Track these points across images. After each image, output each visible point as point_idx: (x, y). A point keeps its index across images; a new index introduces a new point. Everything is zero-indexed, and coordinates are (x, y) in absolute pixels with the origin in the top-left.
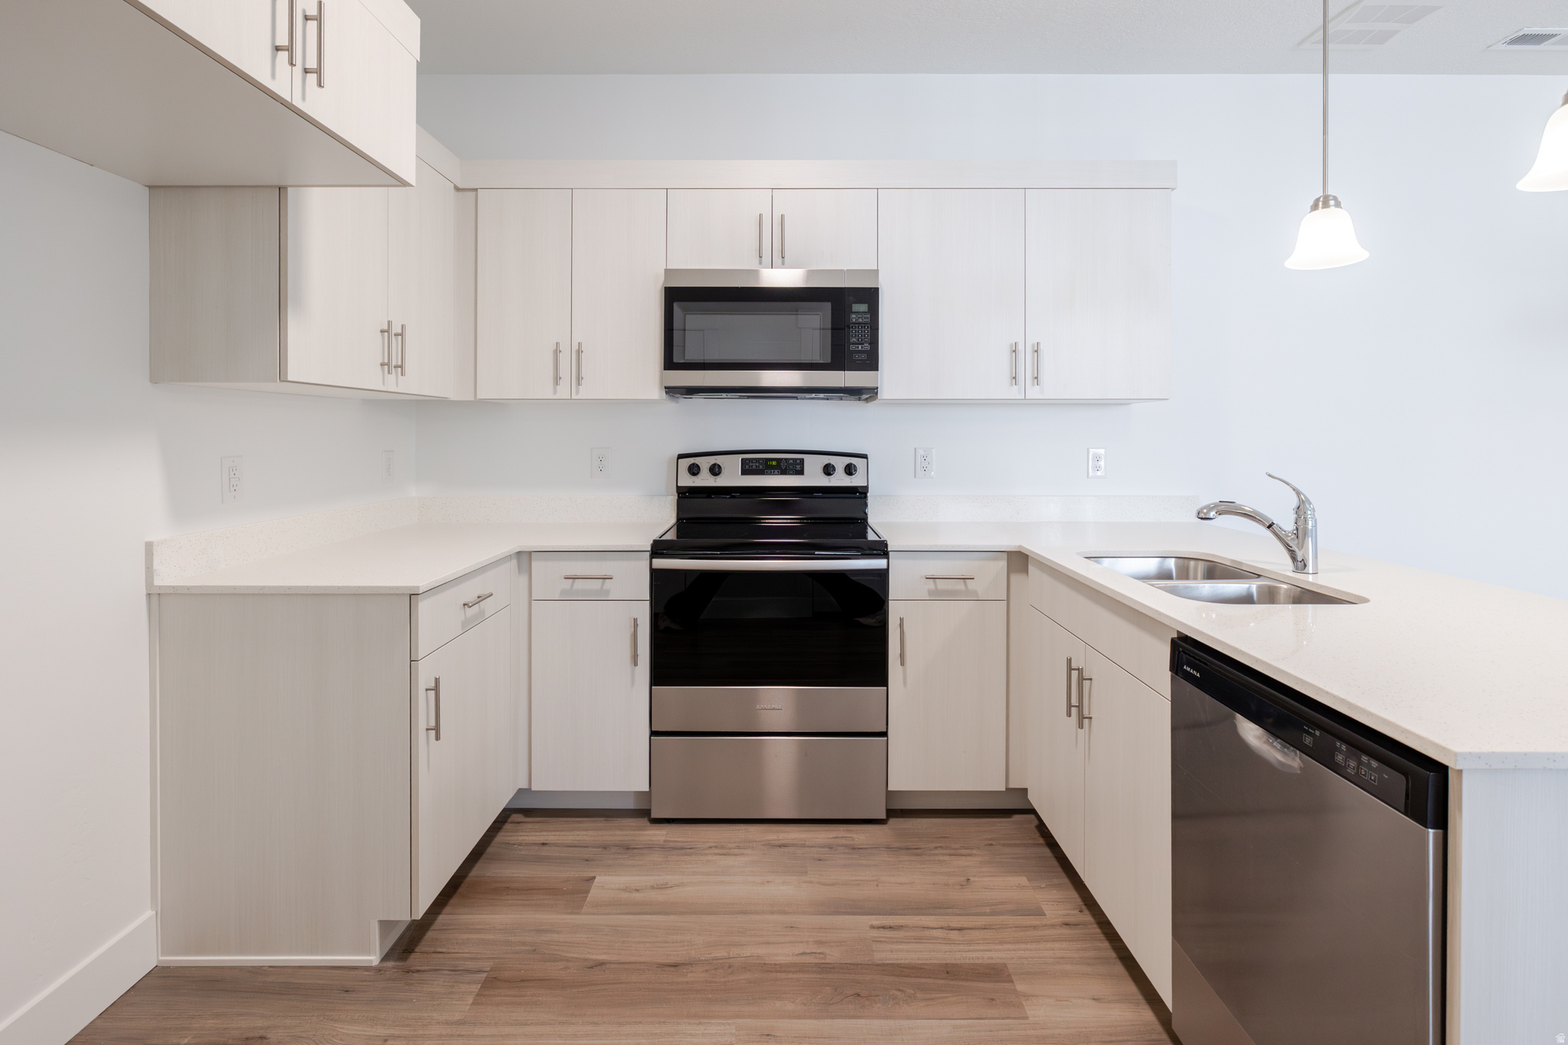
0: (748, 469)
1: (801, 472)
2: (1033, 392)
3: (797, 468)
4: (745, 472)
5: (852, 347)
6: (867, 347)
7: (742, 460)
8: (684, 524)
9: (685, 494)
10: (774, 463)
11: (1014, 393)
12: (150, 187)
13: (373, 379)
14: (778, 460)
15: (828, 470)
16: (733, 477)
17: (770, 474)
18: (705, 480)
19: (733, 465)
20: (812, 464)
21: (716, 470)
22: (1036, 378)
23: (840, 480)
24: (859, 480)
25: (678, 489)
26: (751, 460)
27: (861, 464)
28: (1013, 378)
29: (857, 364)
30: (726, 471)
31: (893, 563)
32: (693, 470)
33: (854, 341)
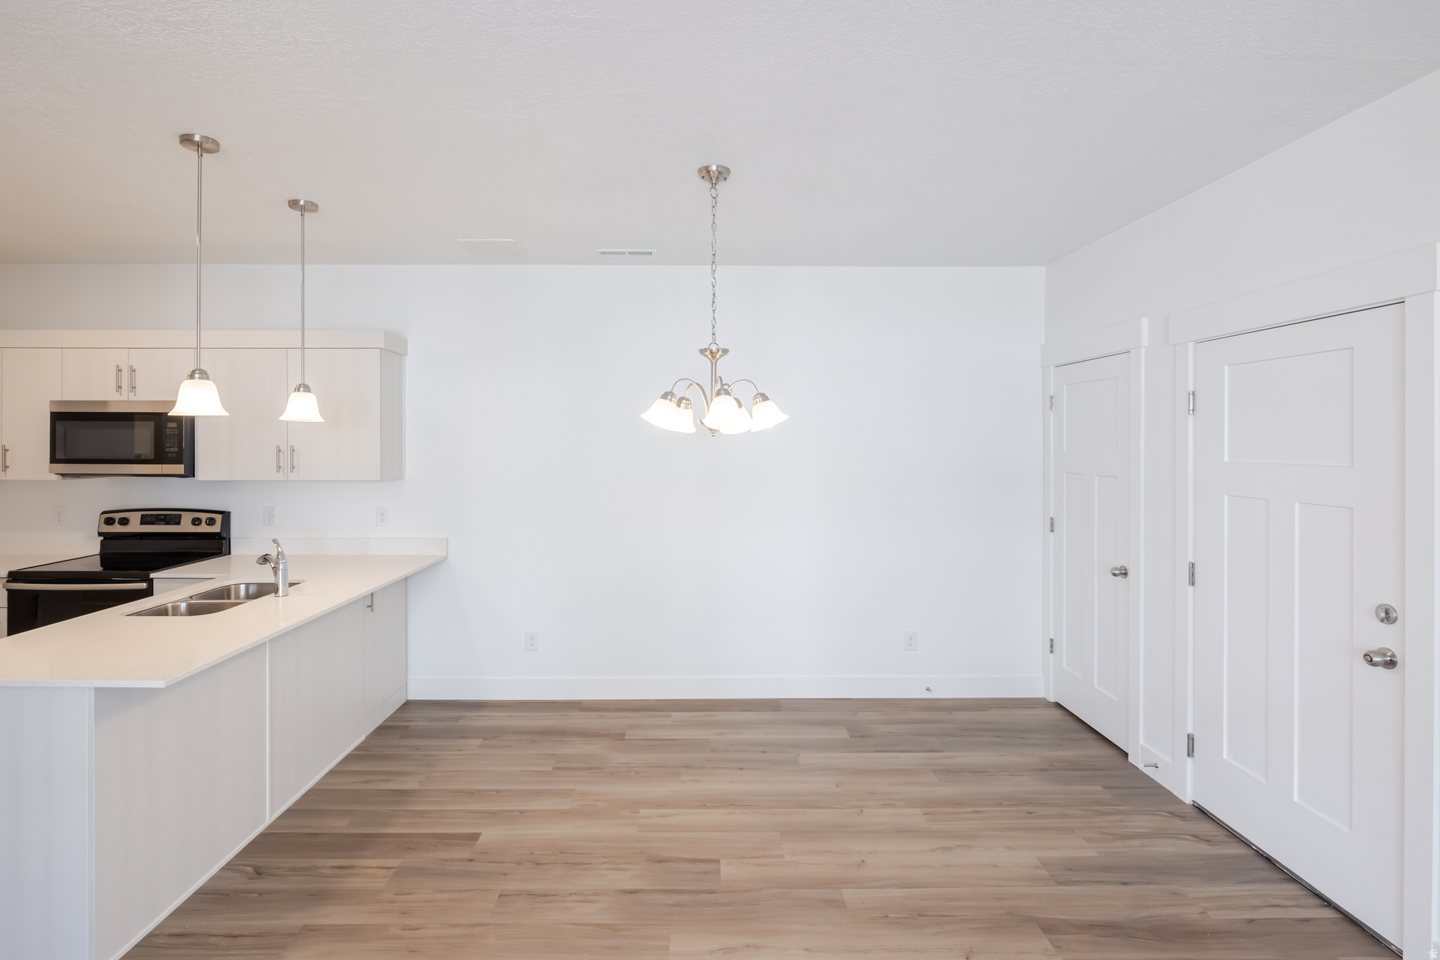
0: (144, 521)
1: (179, 523)
2: (292, 476)
3: (176, 520)
4: (143, 523)
5: (167, 450)
6: (176, 449)
7: (142, 515)
8: (105, 558)
9: (107, 538)
10: (162, 517)
11: (280, 476)
14: (165, 515)
15: (196, 522)
16: (135, 526)
17: (159, 524)
18: (117, 528)
19: (135, 518)
20: (186, 520)
21: (124, 522)
22: (294, 467)
23: (204, 528)
24: (216, 529)
25: (100, 534)
26: (147, 515)
27: (219, 518)
28: (280, 467)
29: (177, 460)
30: (131, 522)
31: (156, 585)
32: (109, 521)
33: (168, 445)
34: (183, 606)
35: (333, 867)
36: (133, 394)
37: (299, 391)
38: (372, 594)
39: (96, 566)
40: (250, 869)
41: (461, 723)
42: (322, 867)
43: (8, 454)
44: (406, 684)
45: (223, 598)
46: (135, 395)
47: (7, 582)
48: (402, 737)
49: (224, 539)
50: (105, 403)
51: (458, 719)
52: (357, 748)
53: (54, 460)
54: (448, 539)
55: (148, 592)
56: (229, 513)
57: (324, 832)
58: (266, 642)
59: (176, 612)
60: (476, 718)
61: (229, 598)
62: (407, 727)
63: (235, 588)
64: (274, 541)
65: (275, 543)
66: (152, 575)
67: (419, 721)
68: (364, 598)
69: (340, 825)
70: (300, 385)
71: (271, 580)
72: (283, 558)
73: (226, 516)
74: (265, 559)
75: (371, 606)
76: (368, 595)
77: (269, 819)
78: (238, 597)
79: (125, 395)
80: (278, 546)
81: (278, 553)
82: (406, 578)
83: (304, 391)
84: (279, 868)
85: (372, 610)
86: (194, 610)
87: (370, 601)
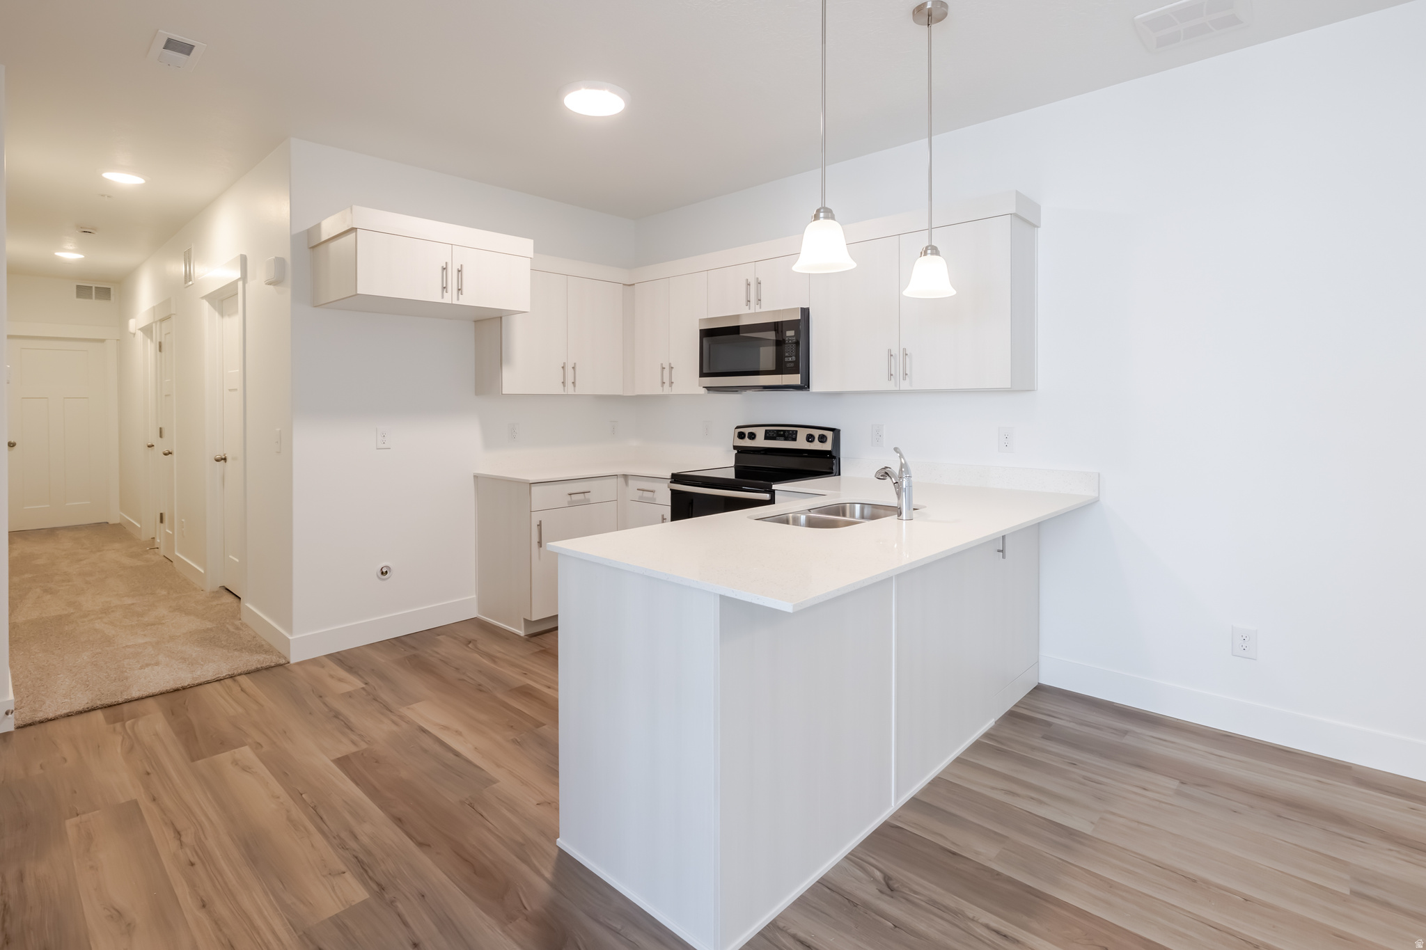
0: (768, 436)
1: (795, 439)
2: (905, 386)
3: (791, 436)
4: (766, 438)
5: (786, 359)
6: (794, 358)
7: (766, 430)
8: (740, 470)
9: (741, 451)
10: (782, 433)
11: (891, 386)
12: (475, 321)
13: (559, 390)
14: (784, 431)
15: (810, 438)
16: (761, 441)
17: (779, 440)
18: (747, 443)
19: (760, 433)
20: (802, 434)
21: (752, 436)
22: (906, 374)
23: (816, 446)
24: (827, 446)
25: (735, 448)
26: (770, 431)
27: (829, 435)
28: (891, 375)
29: (795, 370)
30: (757, 437)
31: (777, 497)
32: (741, 436)
33: (787, 354)
34: (803, 518)
35: (987, 927)
36: (759, 306)
37: (926, 254)
38: (1004, 537)
39: (731, 474)
40: (878, 874)
41: (1128, 740)
42: (973, 920)
43: (673, 371)
44: (1038, 662)
45: (838, 515)
46: (760, 308)
47: (671, 482)
48: (1046, 737)
49: (835, 458)
50: (738, 317)
51: (1125, 732)
52: (987, 735)
53: (702, 375)
54: (1099, 474)
55: (772, 501)
56: (839, 431)
57: (963, 854)
58: (892, 577)
59: (796, 522)
60: (1157, 741)
61: (844, 515)
62: (1049, 724)
63: (850, 507)
64: (896, 449)
65: (897, 452)
66: (774, 487)
67: (1064, 719)
68: (995, 540)
69: (985, 853)
70: (927, 248)
71: (893, 501)
72: (908, 471)
73: (836, 432)
74: (885, 474)
75: (1002, 551)
76: (999, 538)
77: (894, 804)
78: (853, 515)
79: (754, 309)
80: (901, 456)
81: (902, 466)
82: (1039, 523)
83: (932, 254)
84: (915, 892)
85: (1004, 557)
86: (811, 523)
87: (1001, 545)
